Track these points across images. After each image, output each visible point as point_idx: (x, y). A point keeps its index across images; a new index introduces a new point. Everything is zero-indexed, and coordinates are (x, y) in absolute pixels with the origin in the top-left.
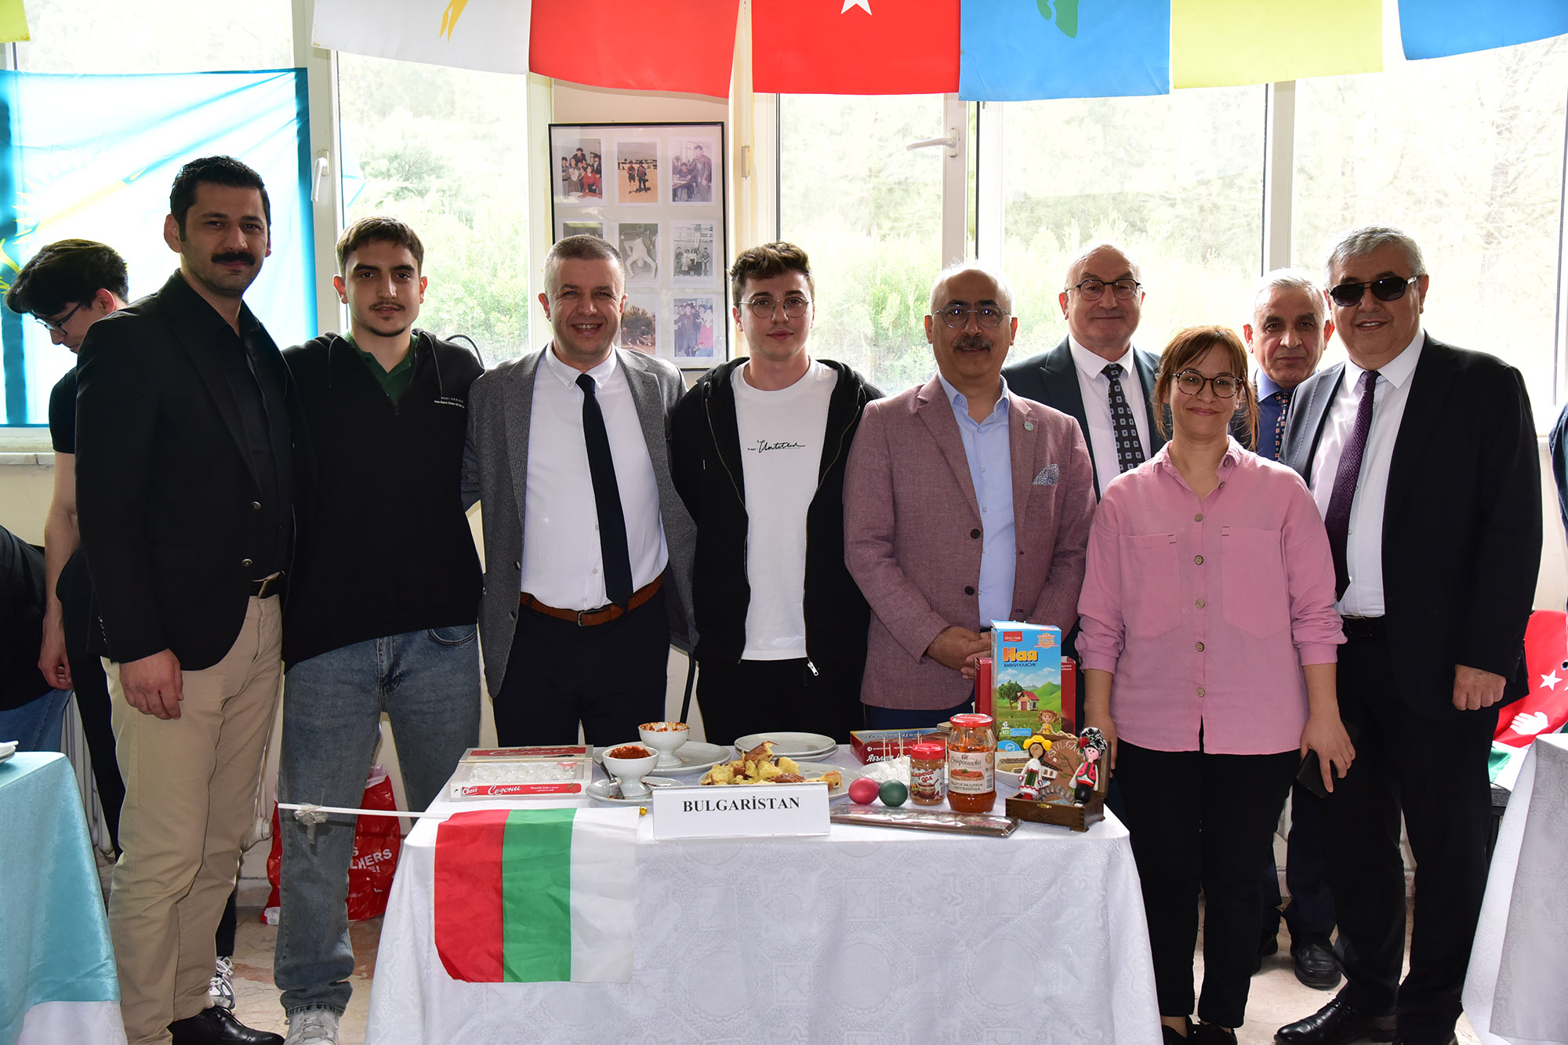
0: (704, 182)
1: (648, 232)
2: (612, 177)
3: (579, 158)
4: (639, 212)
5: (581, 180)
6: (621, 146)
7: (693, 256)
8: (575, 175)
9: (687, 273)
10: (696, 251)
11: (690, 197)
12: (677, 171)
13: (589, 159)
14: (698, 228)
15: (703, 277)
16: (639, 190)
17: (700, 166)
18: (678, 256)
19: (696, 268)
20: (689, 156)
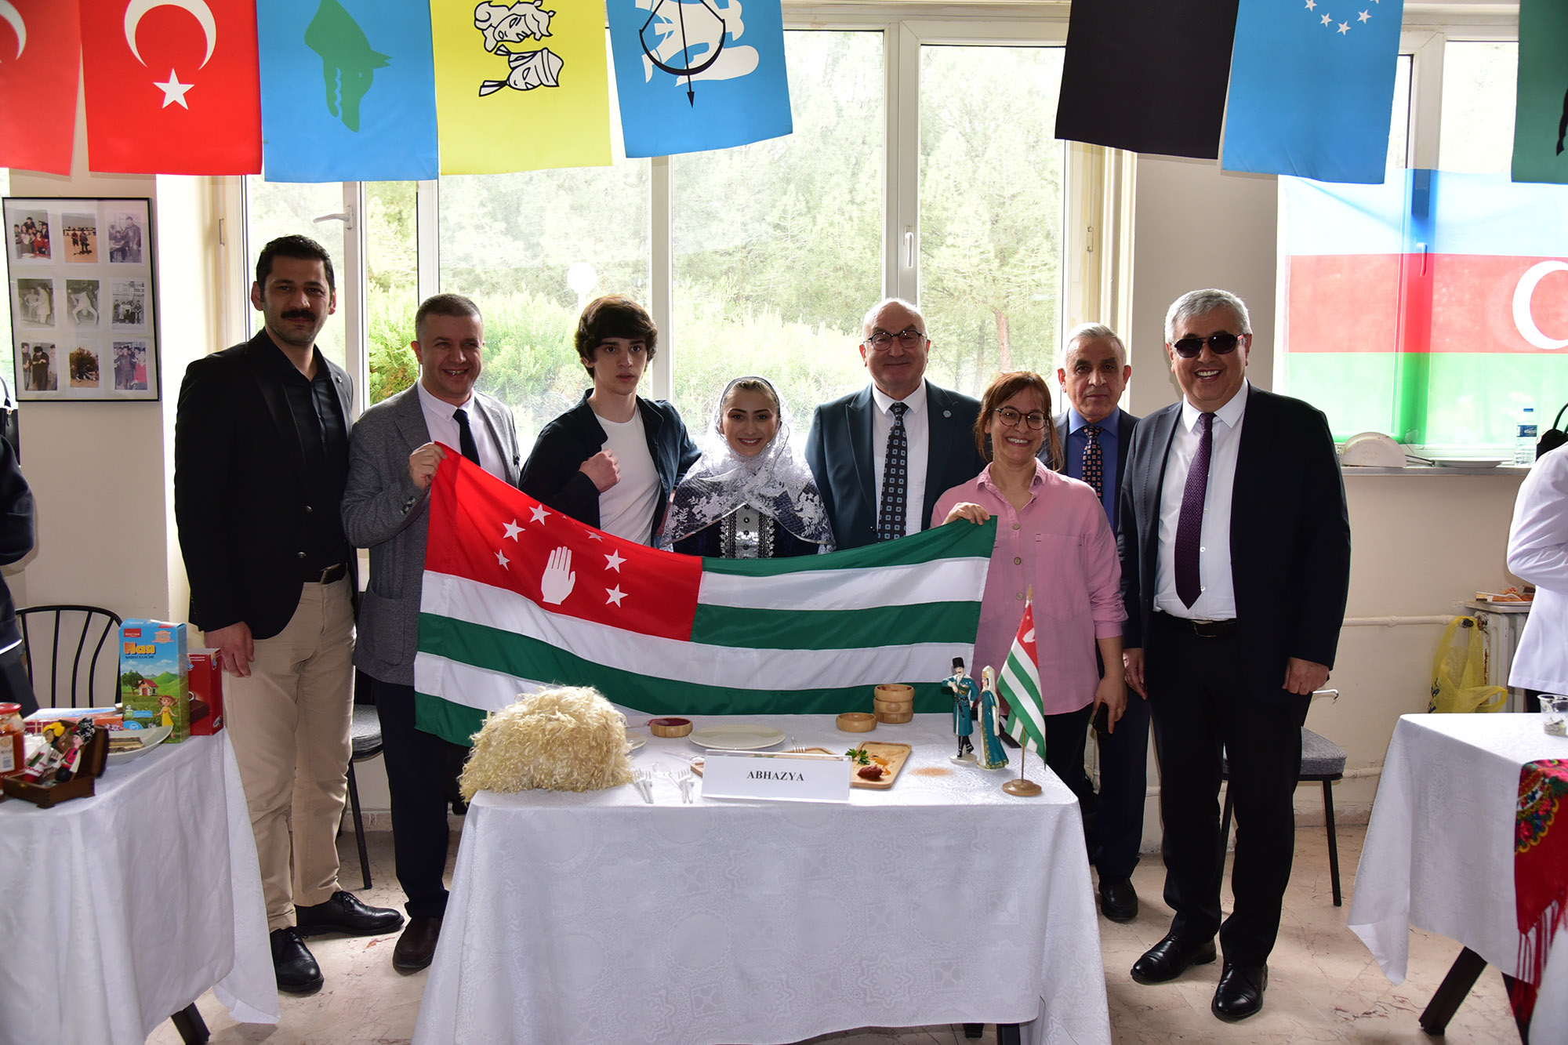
0: (135, 247)
1: (90, 288)
2: (58, 240)
3: (29, 226)
4: (83, 271)
5: (32, 243)
6: (65, 218)
7: (128, 307)
8: (26, 239)
9: (123, 321)
10: (130, 303)
11: (124, 258)
12: (112, 237)
13: (38, 227)
14: (132, 284)
15: (136, 325)
16: (82, 252)
17: (131, 234)
18: (116, 307)
19: (131, 317)
20: (122, 225)
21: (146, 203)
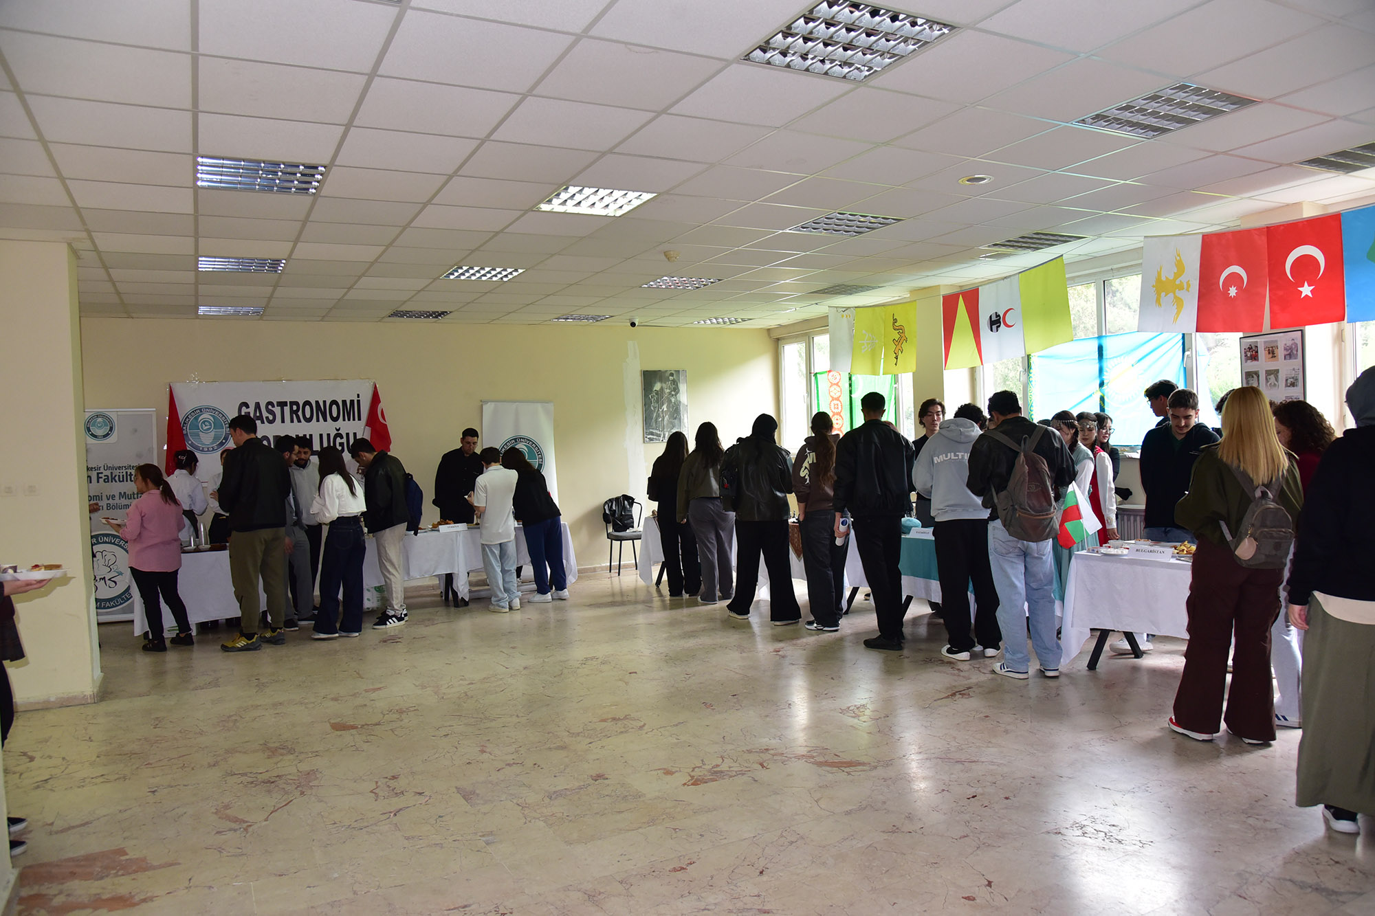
0: (1295, 352)
1: (1275, 373)
2: (1262, 353)
3: (1250, 348)
4: (1272, 365)
5: (1251, 355)
6: (1265, 342)
7: (1292, 380)
8: (1249, 354)
9: (1289, 386)
10: (1293, 378)
11: (1290, 358)
12: (1285, 349)
13: (1254, 348)
14: (1294, 369)
15: (1295, 388)
16: (1272, 357)
17: (1293, 346)
18: (1287, 380)
19: (1293, 385)
20: (1289, 343)
21: (1300, 332)
